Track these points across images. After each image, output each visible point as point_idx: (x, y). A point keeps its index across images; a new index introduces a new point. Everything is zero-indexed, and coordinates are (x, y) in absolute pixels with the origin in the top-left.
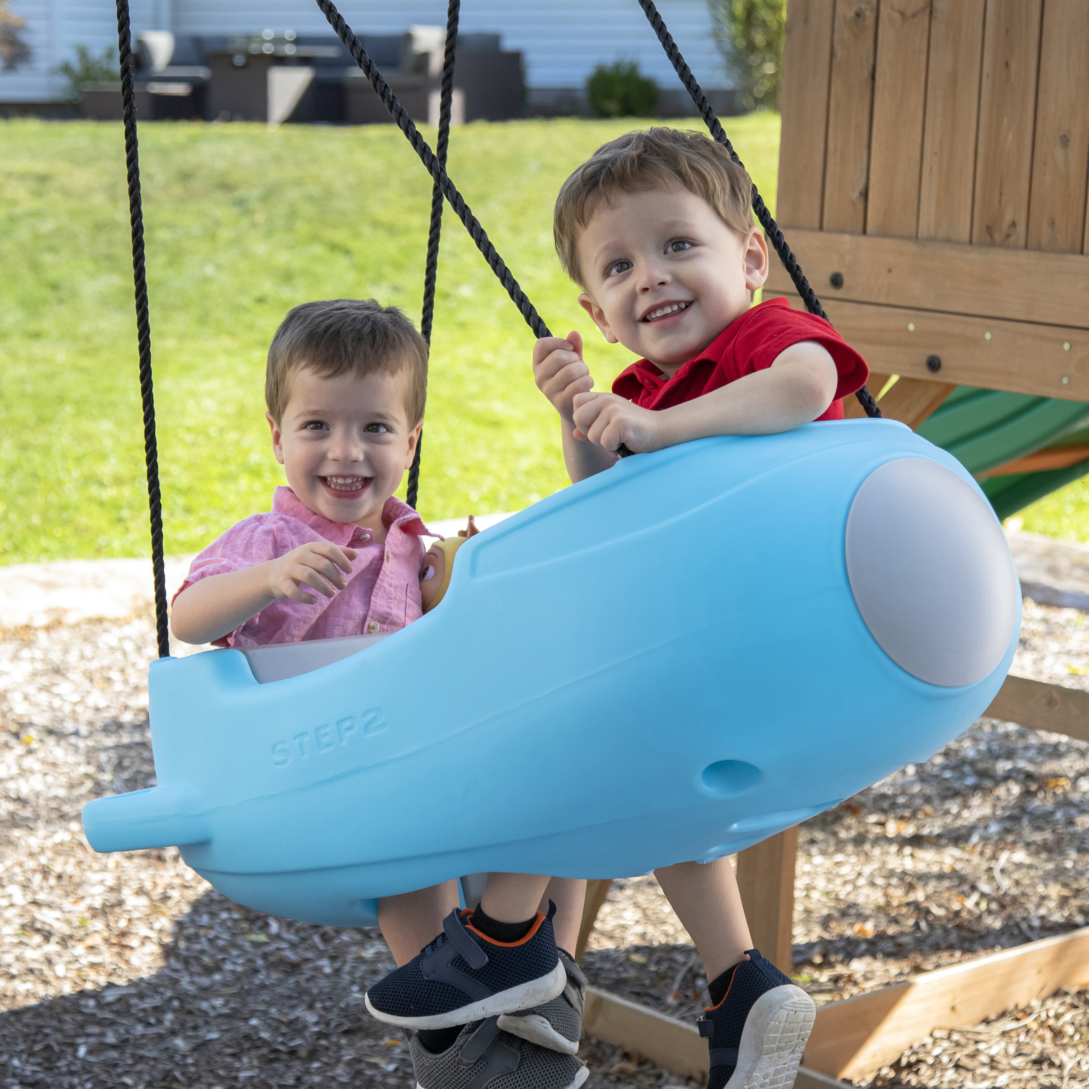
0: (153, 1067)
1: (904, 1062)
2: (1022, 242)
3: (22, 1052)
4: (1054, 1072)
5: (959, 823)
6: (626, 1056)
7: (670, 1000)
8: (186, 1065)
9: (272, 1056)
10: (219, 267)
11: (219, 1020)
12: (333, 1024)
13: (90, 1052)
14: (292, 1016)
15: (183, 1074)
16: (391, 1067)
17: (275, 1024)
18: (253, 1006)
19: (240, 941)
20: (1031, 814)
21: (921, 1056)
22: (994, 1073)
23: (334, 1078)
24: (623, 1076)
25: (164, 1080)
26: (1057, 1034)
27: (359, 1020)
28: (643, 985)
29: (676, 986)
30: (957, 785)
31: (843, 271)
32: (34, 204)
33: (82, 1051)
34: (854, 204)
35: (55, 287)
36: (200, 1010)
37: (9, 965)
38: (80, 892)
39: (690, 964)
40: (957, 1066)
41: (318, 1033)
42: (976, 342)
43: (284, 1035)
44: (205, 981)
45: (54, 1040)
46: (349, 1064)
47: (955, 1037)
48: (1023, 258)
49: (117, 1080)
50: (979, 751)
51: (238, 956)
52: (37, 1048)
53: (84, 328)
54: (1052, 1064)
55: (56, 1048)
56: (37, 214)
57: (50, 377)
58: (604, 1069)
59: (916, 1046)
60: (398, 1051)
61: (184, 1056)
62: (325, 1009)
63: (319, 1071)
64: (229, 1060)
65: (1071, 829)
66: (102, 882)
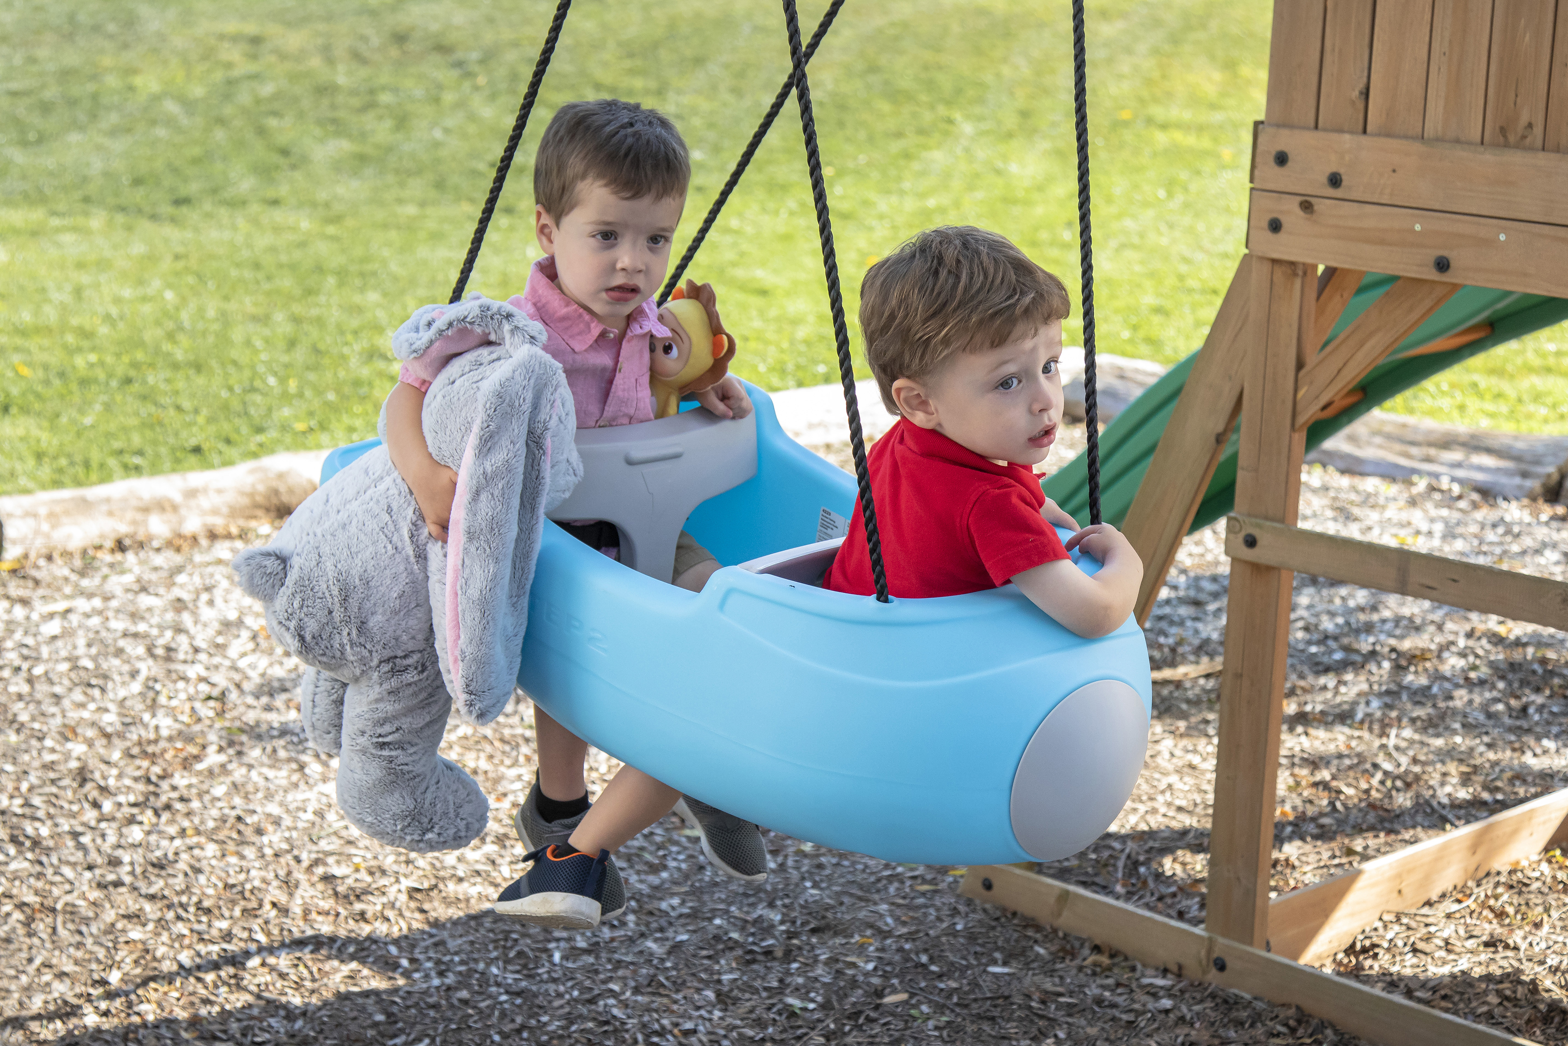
0: (635, 972)
1: (1358, 946)
2: (1539, 143)
3: (497, 959)
4: (1510, 953)
5: (1338, 699)
6: (1097, 949)
7: (1119, 889)
8: (667, 969)
9: (748, 957)
10: (447, 131)
11: (682, 921)
12: (799, 922)
13: (564, 958)
14: (755, 916)
15: (667, 978)
16: (870, 966)
17: (739, 923)
18: (711, 905)
19: (676, 837)
20: (1407, 688)
21: (1375, 940)
22: (1452, 957)
23: (816, 979)
24: (1098, 970)
25: (649, 985)
26: (1501, 915)
27: (824, 917)
28: (1087, 874)
29: (1120, 875)
30: (1325, 659)
31: (1342, 171)
32: (252, 67)
33: (557, 957)
34: (1353, 103)
35: (285, 152)
36: (660, 910)
37: (454, 868)
38: (501, 789)
39: (1127, 851)
40: (1415, 951)
41: (787, 932)
42: (1490, 243)
43: (753, 934)
44: (654, 880)
45: (525, 945)
46: (827, 963)
47: (1405, 920)
48: (1543, 159)
49: (604, 987)
50: (1337, 625)
51: (679, 853)
52: (512, 954)
53: (322, 195)
54: (1507, 947)
55: (531, 954)
56: (255, 77)
57: (302, 245)
58: (1077, 962)
59: (1367, 929)
60: (872, 948)
61: (662, 960)
62: (785, 906)
63: (800, 972)
64: (705, 962)
65: (1451, 704)
66: (519, 777)
